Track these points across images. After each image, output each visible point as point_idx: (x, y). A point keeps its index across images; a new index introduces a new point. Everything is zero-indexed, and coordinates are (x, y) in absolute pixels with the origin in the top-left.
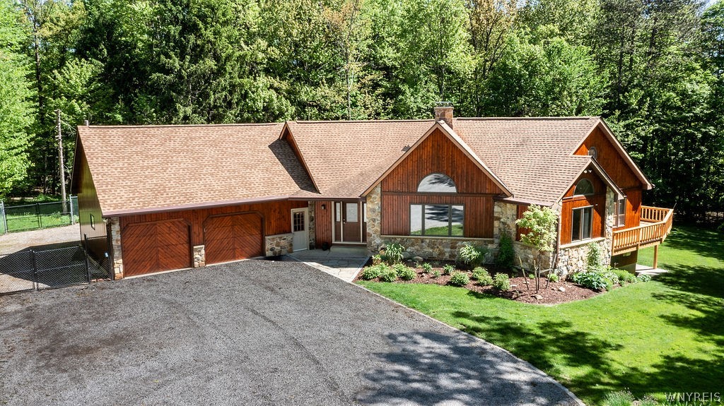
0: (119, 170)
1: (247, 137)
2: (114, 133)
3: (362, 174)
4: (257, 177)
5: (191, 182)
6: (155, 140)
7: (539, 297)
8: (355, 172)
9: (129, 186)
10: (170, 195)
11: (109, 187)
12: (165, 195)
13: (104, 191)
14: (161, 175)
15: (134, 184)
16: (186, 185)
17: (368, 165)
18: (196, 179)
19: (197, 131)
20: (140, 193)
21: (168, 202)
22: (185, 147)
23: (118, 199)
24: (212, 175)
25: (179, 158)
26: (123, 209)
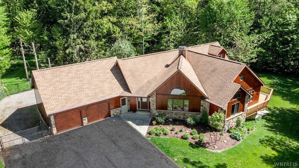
0: (51, 91)
1: (101, 66)
2: (47, 73)
3: (148, 82)
4: (106, 86)
5: (80, 93)
6: (64, 74)
7: (216, 147)
8: (146, 81)
9: (56, 99)
10: (72, 101)
11: (48, 101)
12: (70, 101)
13: (46, 103)
14: (68, 91)
15: (58, 97)
16: (78, 95)
17: (151, 77)
18: (82, 91)
19: (80, 66)
20: (60, 101)
21: (72, 105)
22: (76, 76)
23: (52, 106)
24: (88, 88)
25: (74, 82)
26: (55, 111)
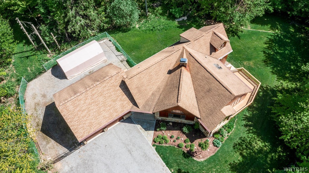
0: (77, 122)
1: (111, 85)
2: (69, 105)
3: (153, 94)
5: (99, 117)
6: (82, 102)
8: (150, 93)
9: (82, 127)
10: (94, 126)
11: (77, 130)
12: (93, 126)
13: (76, 133)
14: (89, 118)
15: (83, 125)
16: (98, 119)
17: (155, 88)
18: (100, 115)
19: (94, 90)
20: (86, 129)
21: (95, 129)
22: (93, 101)
23: (81, 134)
24: (104, 110)
25: (92, 107)
26: (84, 137)
